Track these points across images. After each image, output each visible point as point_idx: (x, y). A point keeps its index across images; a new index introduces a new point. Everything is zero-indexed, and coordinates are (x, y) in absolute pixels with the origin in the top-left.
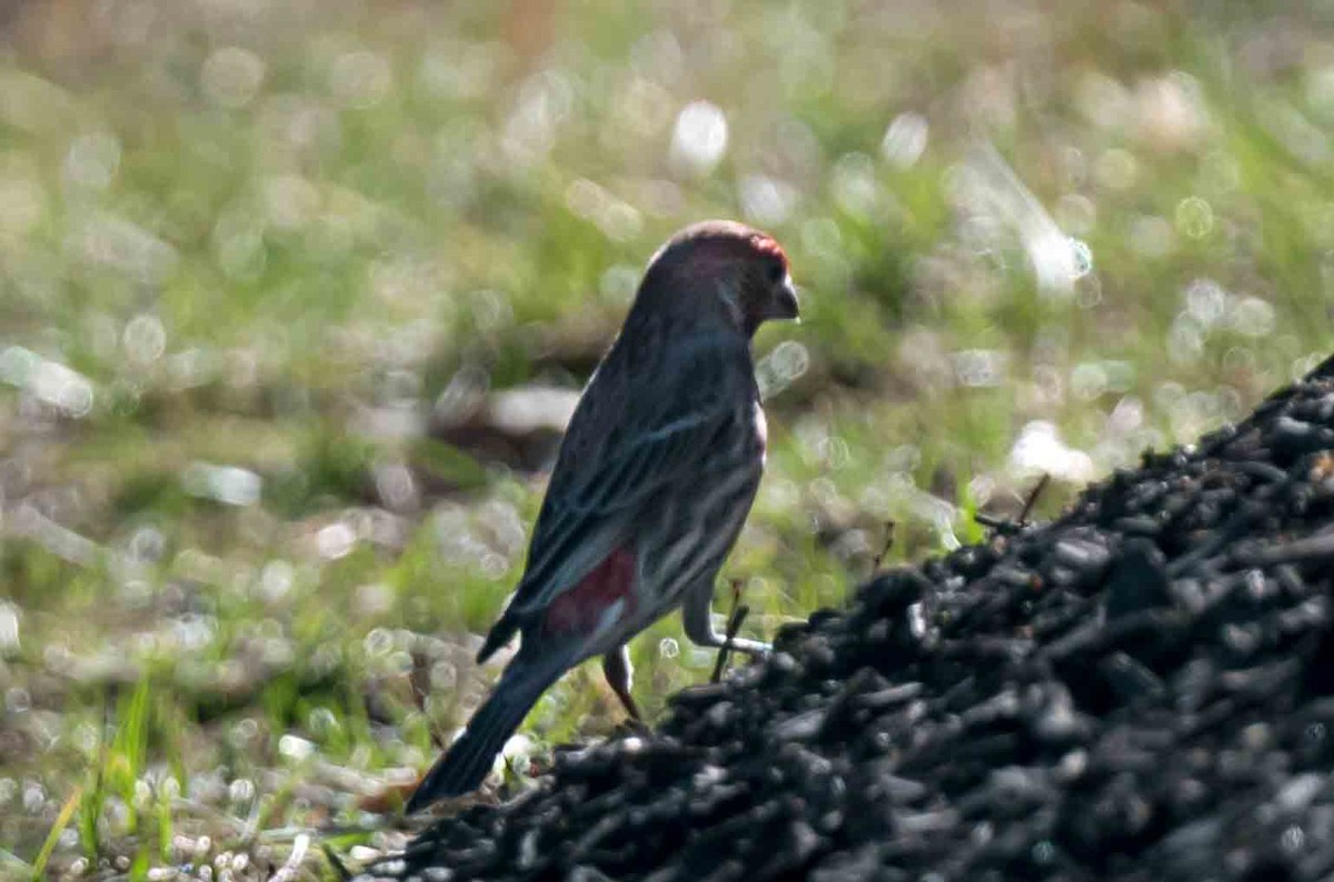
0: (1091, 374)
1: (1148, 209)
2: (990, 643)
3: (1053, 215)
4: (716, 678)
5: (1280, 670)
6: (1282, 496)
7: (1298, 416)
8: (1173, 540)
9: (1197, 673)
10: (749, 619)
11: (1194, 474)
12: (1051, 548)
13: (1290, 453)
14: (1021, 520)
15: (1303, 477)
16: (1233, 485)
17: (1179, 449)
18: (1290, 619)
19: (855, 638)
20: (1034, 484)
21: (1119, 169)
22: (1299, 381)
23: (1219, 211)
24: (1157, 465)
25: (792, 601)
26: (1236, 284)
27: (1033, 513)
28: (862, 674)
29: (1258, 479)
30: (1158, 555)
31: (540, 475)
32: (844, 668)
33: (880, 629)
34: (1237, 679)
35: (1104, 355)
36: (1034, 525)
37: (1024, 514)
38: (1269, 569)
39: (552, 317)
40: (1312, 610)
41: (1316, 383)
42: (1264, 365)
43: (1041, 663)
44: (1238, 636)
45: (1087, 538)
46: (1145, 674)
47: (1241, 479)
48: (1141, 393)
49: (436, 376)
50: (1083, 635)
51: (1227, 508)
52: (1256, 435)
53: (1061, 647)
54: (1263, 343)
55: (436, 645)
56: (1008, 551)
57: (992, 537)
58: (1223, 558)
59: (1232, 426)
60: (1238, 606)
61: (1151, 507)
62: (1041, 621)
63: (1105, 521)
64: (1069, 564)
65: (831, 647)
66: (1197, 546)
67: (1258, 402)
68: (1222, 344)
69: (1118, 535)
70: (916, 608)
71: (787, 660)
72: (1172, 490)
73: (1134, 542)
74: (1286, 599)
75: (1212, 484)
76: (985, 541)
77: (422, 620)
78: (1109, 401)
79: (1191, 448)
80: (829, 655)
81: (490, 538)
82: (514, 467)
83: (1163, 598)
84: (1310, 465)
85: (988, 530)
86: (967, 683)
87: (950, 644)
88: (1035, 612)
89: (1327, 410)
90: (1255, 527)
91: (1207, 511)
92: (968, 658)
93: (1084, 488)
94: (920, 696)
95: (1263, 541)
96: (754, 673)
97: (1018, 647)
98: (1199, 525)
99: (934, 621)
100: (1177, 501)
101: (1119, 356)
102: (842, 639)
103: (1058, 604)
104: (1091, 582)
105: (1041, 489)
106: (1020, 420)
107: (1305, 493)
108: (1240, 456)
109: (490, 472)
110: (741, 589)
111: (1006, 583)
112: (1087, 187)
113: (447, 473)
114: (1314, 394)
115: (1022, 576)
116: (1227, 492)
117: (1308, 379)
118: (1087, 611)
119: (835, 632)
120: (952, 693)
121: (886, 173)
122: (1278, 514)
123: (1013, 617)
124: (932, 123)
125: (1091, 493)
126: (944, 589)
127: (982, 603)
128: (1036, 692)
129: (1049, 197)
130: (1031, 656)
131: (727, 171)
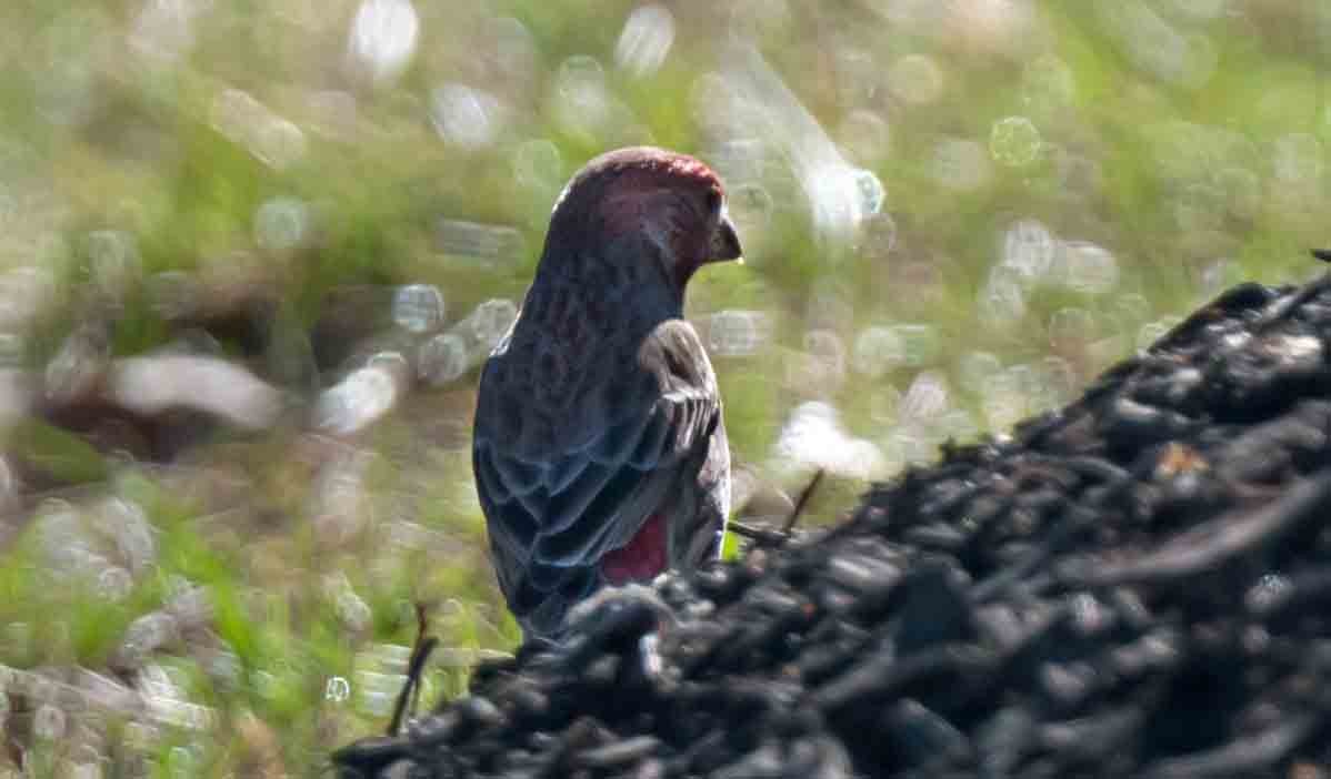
0: (881, 340)
1: (958, 130)
2: (745, 686)
3: (836, 138)
4: (393, 729)
5: (1115, 723)
6: (1120, 500)
7: (1141, 397)
8: (979, 556)
9: (1009, 727)
10: (437, 654)
11: (1006, 471)
12: (823, 566)
13: (1130, 445)
14: (787, 530)
15: (1146, 477)
16: (1060, 487)
17: (988, 439)
18: (1128, 658)
19: (571, 679)
20: (807, 482)
21: (920, 78)
22: (1142, 354)
23: (1045, 134)
24: (961, 460)
25: (494, 628)
26: (1067, 228)
27: (804, 518)
28: (580, 726)
29: (1089, 479)
30: (960, 576)
31: (172, 467)
32: (556, 719)
33: (604, 667)
34: (1061, 734)
35: (900, 316)
36: (803, 535)
37: (792, 520)
38: (1102, 592)
39: (191, 265)
40: (1158, 646)
41: (1164, 356)
42: (1106, 331)
43: (810, 713)
44: (1063, 679)
45: (870, 552)
46: (943, 727)
47: (1067, 479)
48: (945, 365)
49: (41, 340)
50: (863, 677)
51: (1050, 514)
52: (1086, 421)
53: (835, 692)
54: (1104, 303)
55: (40, 683)
56: (770, 569)
57: (749, 549)
58: (1043, 580)
59: (1056, 409)
60: (1062, 640)
61: (952, 514)
62: (813, 658)
63: (893, 532)
64: (847, 586)
65: (544, 691)
66: (1009, 563)
67: (1091, 379)
68: (1047, 303)
69: (909, 550)
70: (650, 641)
71: (485, 707)
72: (982, 492)
73: (932, 559)
74: (1124, 632)
75: (1031, 484)
76: (739, 555)
77: (22, 651)
78: (903, 377)
79: (1004, 438)
80: (539, 700)
81: (111, 548)
82: (141, 455)
83: (966, 630)
84: (1156, 461)
85: (742, 541)
86: (714, 738)
87: (693, 687)
88: (804, 646)
89: (1178, 390)
90: (1085, 539)
91: (1023, 519)
92: (716, 706)
93: (866, 488)
94: (653, 753)
95: (1095, 559)
96: (442, 723)
97: (781, 691)
98: (1013, 537)
99: (672, 658)
100: (985, 506)
101: (920, 318)
102: (554, 680)
103: (831, 637)
104: (875, 609)
105: (814, 489)
106: (789, 401)
107: (1148, 496)
108: (1064, 449)
109: (112, 461)
110: (429, 616)
111: (765, 610)
112: (877, 103)
113: (55, 462)
114: (1161, 370)
115: (786, 601)
116: (1048, 495)
117: (1153, 350)
118: (869, 646)
119: (545, 670)
120: (695, 749)
121: (619, 81)
122: (1111, 523)
123: (774, 654)
124: (679, 17)
125: (876, 494)
126: (685, 618)
127: (737, 634)
128: (803, 749)
129: (830, 115)
130: (796, 704)
131: (417, 78)
